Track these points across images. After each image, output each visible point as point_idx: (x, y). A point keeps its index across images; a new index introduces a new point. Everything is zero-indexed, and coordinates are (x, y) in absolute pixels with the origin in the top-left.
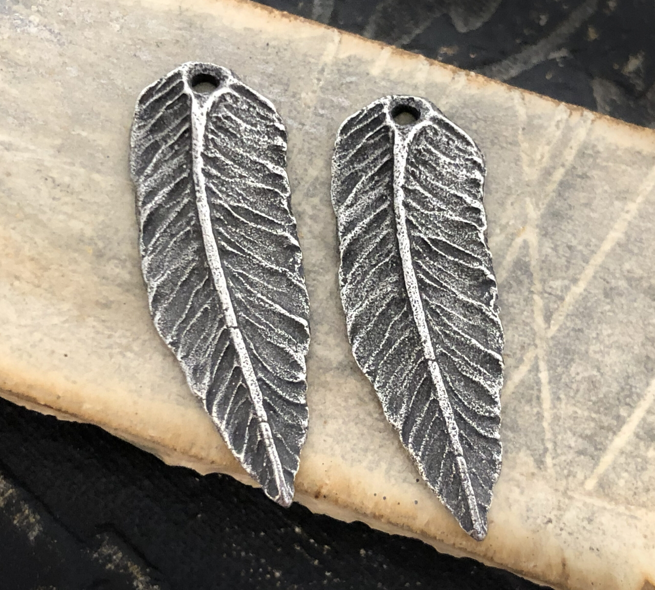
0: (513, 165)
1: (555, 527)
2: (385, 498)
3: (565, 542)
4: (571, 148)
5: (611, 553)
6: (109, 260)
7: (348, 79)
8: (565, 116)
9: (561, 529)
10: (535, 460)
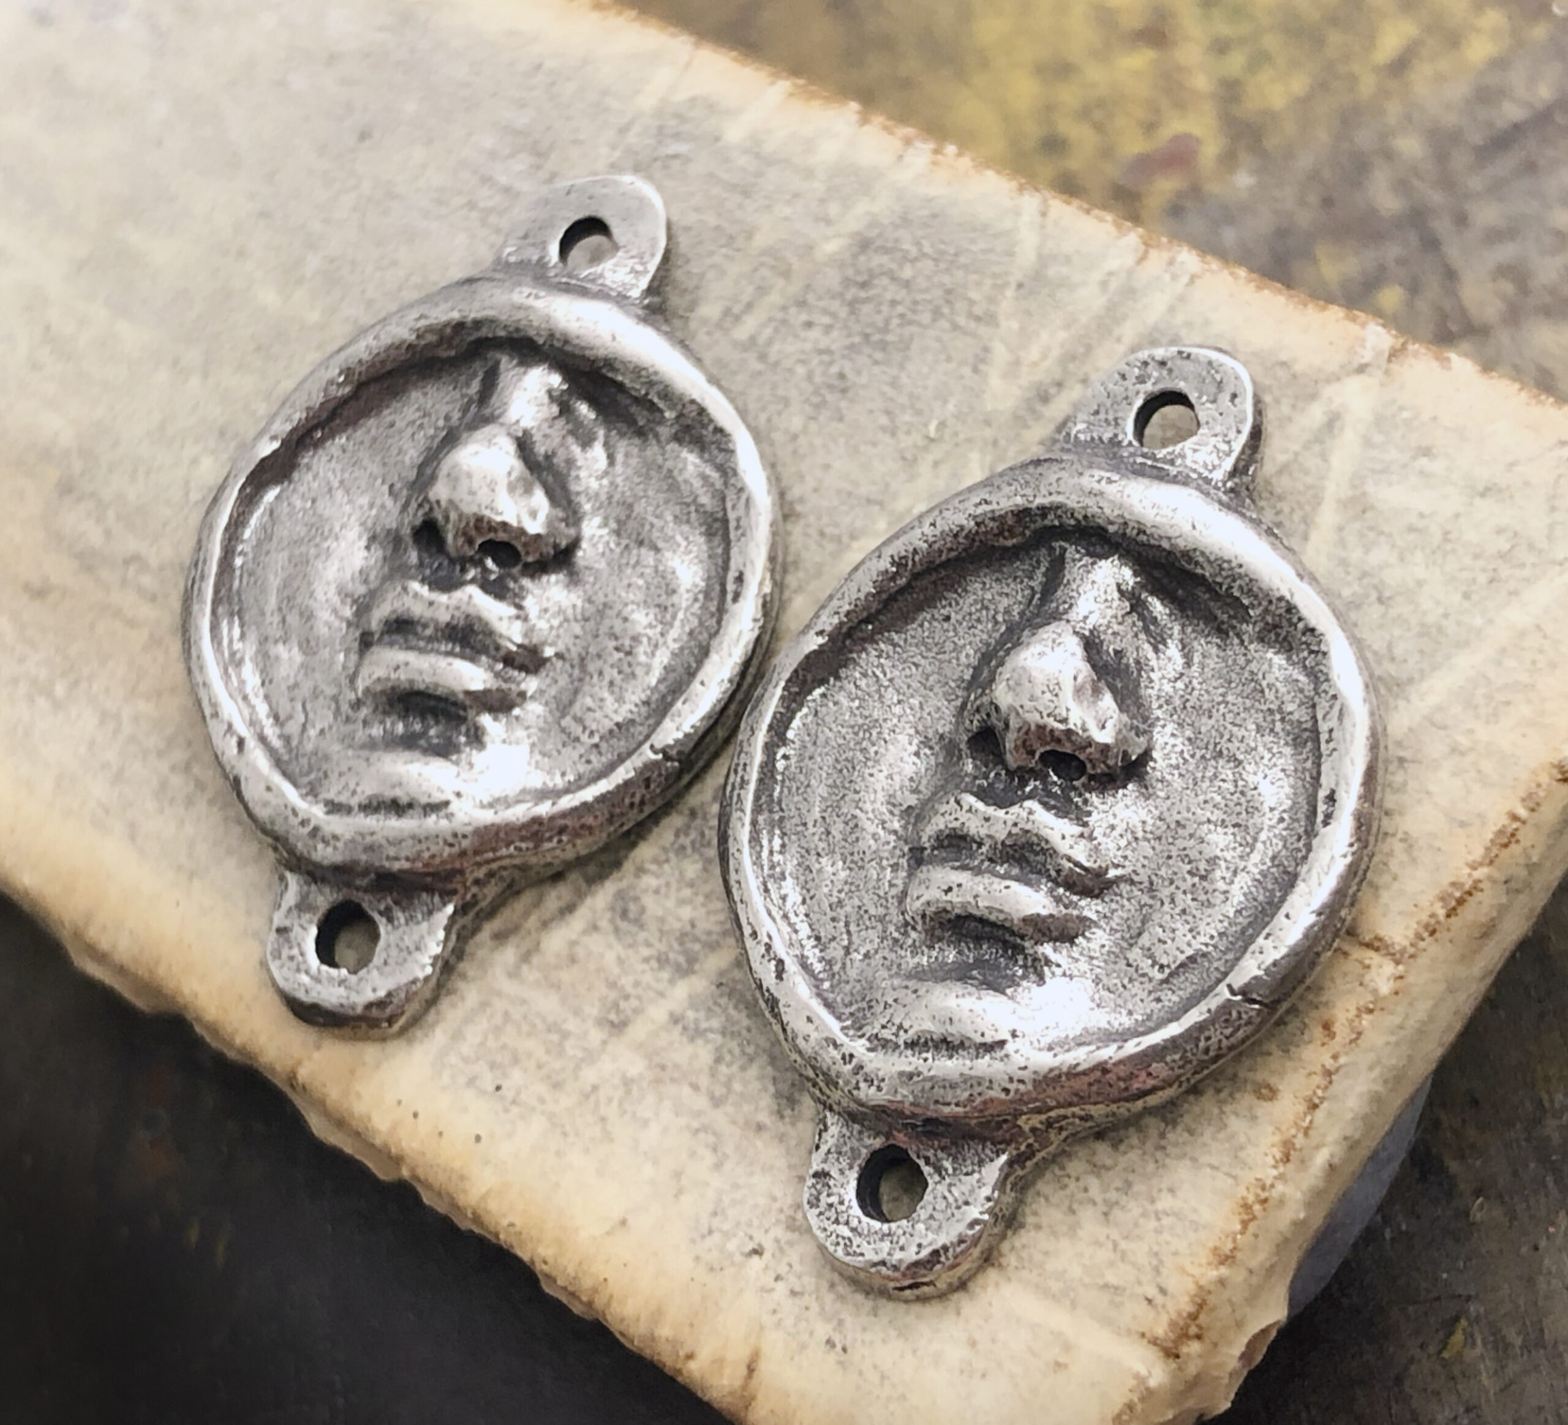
0: (966, 371)
1: (767, 1268)
2: (415, 1115)
3: (775, 1312)
4: (1119, 340)
5: (875, 1367)
6: (80, 499)
7: (674, 148)
8: (1130, 260)
9: (778, 1278)
10: (778, 1095)
